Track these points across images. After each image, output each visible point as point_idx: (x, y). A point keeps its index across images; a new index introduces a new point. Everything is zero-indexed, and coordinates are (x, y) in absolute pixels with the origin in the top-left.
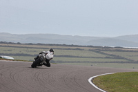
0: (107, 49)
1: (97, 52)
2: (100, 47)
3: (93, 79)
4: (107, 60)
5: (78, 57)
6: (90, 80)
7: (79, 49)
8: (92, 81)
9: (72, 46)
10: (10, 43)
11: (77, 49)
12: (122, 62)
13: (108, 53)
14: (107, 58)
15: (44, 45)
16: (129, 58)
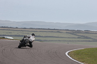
0: (79, 31)
1: (72, 34)
2: (74, 30)
3: (69, 52)
4: (78, 39)
5: (58, 37)
6: (67, 53)
7: (59, 32)
8: (68, 54)
9: (54, 29)
10: (11, 28)
11: (58, 32)
12: (89, 41)
13: (79, 34)
14: (78, 38)
15: (34, 29)
16: (94, 38)
